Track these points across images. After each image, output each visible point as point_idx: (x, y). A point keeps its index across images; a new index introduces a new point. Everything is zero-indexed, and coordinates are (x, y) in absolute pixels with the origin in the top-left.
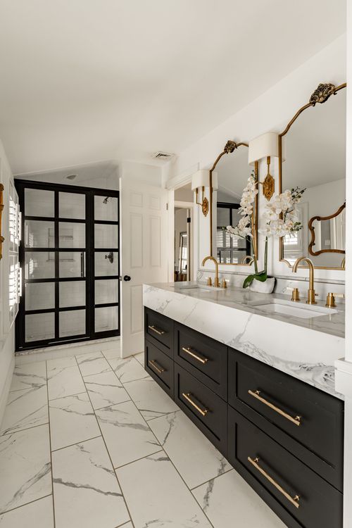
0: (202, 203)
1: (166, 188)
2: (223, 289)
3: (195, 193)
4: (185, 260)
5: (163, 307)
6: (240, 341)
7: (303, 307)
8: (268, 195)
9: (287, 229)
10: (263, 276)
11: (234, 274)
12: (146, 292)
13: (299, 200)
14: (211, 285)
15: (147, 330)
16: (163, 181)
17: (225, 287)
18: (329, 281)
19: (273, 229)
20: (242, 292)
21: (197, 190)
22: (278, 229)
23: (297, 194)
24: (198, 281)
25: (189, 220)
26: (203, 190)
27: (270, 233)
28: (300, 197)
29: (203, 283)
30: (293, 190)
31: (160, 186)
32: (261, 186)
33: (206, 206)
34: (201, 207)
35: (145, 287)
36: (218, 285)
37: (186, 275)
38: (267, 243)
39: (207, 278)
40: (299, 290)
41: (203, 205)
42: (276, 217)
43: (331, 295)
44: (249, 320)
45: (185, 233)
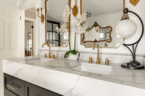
0: (41, 17)
1: (20, 8)
2: (53, 59)
3: (37, 11)
4: (30, 45)
5: (17, 73)
6: (72, 92)
7: (96, 66)
8: (75, 14)
9: (85, 30)
10: (74, 52)
11: (58, 51)
12: (5, 64)
13: (89, 17)
14: (46, 57)
15: (6, 87)
16: (18, 5)
17: (54, 58)
18: (103, 53)
19: (78, 30)
20: (64, 60)
21: (38, 10)
22: (81, 30)
23: (89, 15)
24: (38, 55)
25: (32, 27)
26: (42, 10)
27: (78, 31)
28: (89, 16)
29: (42, 56)
30: (88, 12)
31: (16, 7)
32: (72, 10)
33: (43, 18)
34: (40, 19)
35: (4, 61)
36: (50, 57)
37: (31, 52)
38: (75, 36)
39: (44, 54)
40: (92, 58)
41: (41, 18)
42: (79, 24)
43: (107, 60)
44: (78, 80)
45: (31, 33)
